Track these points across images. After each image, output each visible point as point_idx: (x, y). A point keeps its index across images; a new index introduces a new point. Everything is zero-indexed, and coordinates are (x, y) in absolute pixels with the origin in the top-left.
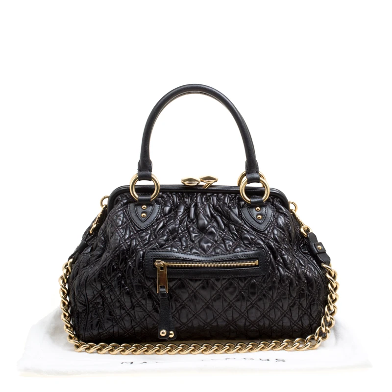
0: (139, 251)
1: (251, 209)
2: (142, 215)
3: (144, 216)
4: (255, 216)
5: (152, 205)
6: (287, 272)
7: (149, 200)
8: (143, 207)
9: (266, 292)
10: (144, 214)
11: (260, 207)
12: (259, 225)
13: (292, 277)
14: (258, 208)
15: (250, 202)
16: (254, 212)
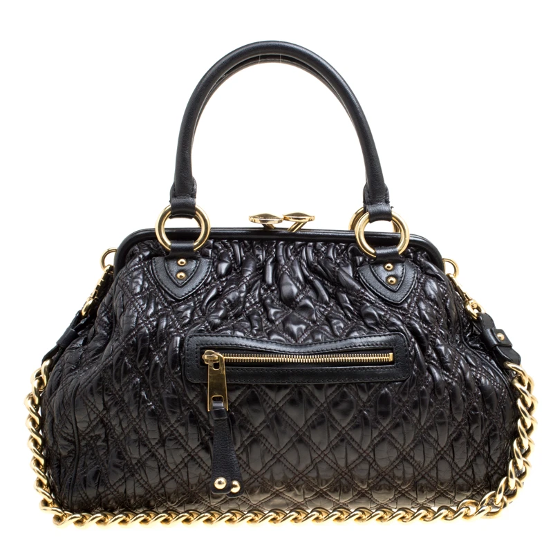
0: (173, 336)
1: (376, 268)
2: (179, 275)
3: (181, 276)
4: (384, 279)
5: (197, 259)
6: (446, 375)
7: (191, 249)
8: (179, 262)
9: (407, 411)
10: (183, 274)
11: (393, 264)
12: (392, 293)
13: (454, 384)
14: (389, 265)
15: (375, 254)
16: (382, 272)
